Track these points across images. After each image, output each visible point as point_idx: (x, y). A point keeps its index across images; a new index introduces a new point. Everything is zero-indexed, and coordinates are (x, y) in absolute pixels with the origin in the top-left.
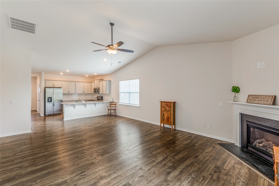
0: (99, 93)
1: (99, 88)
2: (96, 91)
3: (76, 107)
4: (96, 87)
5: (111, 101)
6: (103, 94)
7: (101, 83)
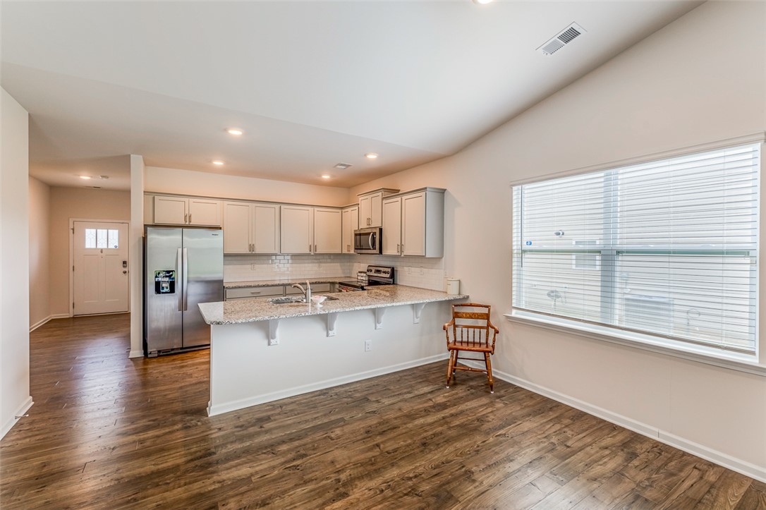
0: (381, 252)
1: (381, 230)
2: (369, 241)
3: (278, 333)
4: (364, 225)
5: (453, 293)
6: (406, 256)
7: (393, 205)
